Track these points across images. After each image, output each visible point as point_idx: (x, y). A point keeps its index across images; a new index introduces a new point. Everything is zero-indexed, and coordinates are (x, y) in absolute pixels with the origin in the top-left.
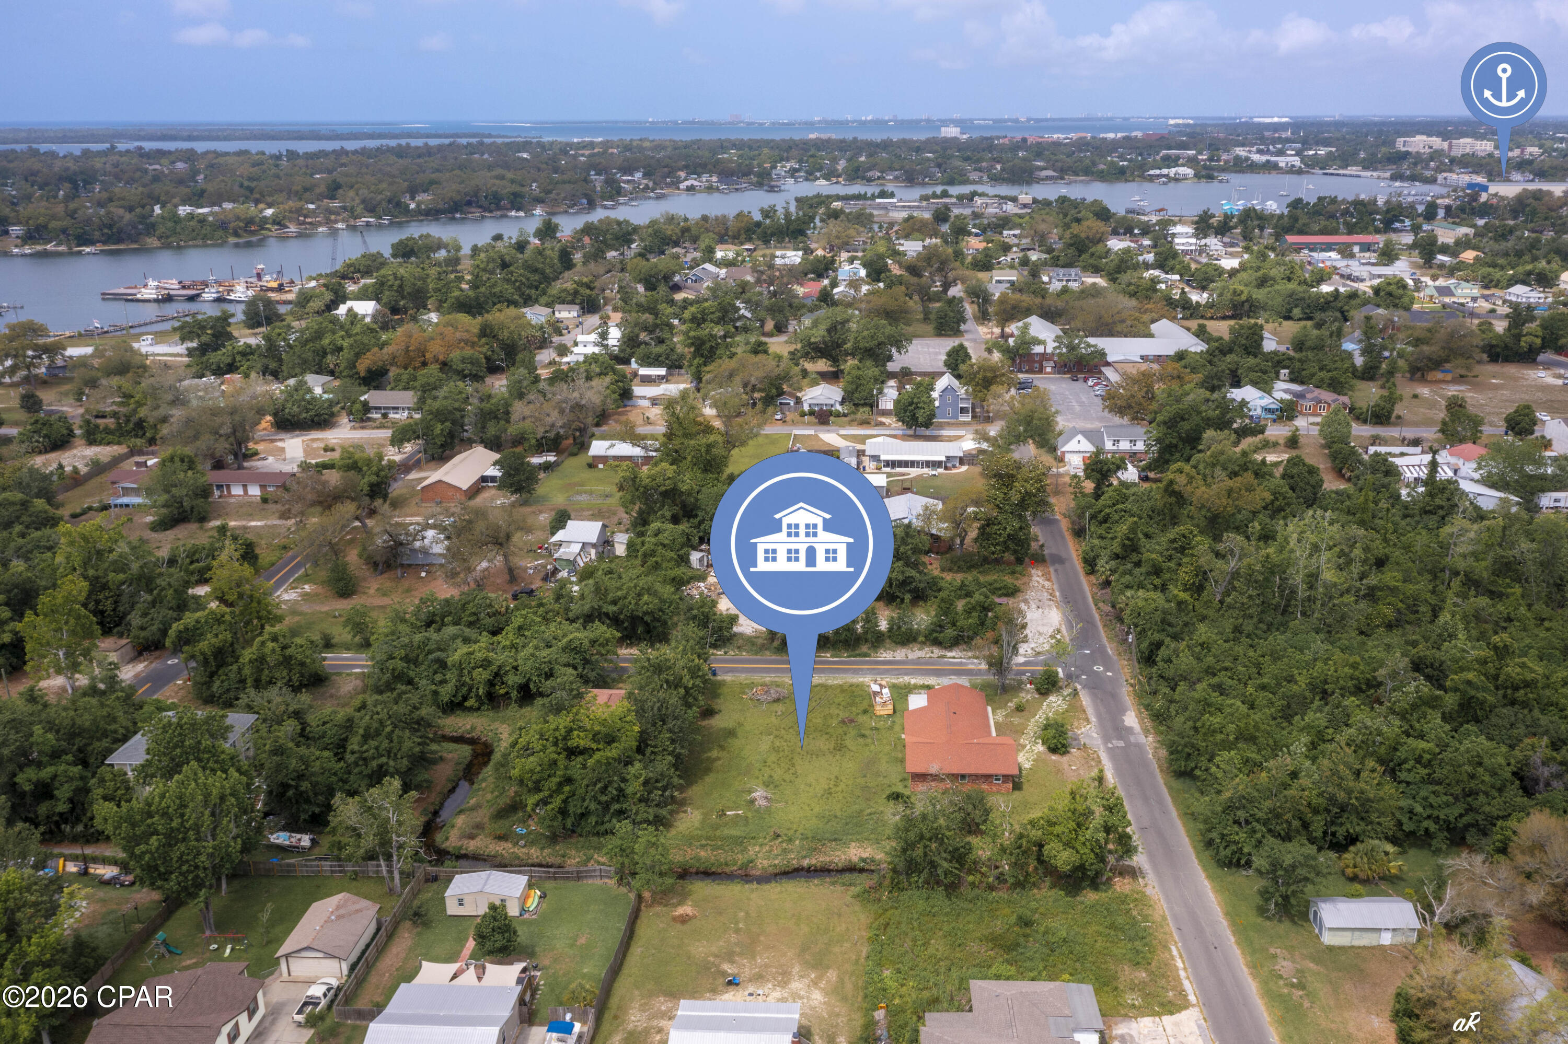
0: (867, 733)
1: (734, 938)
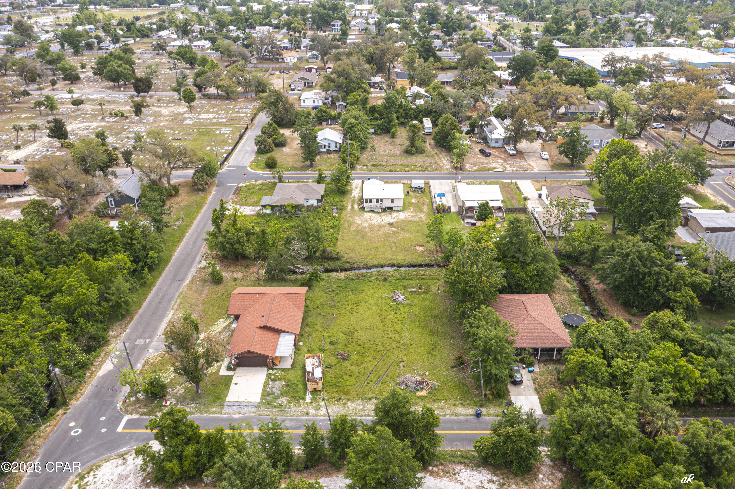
0: (328, 347)
1: (395, 239)
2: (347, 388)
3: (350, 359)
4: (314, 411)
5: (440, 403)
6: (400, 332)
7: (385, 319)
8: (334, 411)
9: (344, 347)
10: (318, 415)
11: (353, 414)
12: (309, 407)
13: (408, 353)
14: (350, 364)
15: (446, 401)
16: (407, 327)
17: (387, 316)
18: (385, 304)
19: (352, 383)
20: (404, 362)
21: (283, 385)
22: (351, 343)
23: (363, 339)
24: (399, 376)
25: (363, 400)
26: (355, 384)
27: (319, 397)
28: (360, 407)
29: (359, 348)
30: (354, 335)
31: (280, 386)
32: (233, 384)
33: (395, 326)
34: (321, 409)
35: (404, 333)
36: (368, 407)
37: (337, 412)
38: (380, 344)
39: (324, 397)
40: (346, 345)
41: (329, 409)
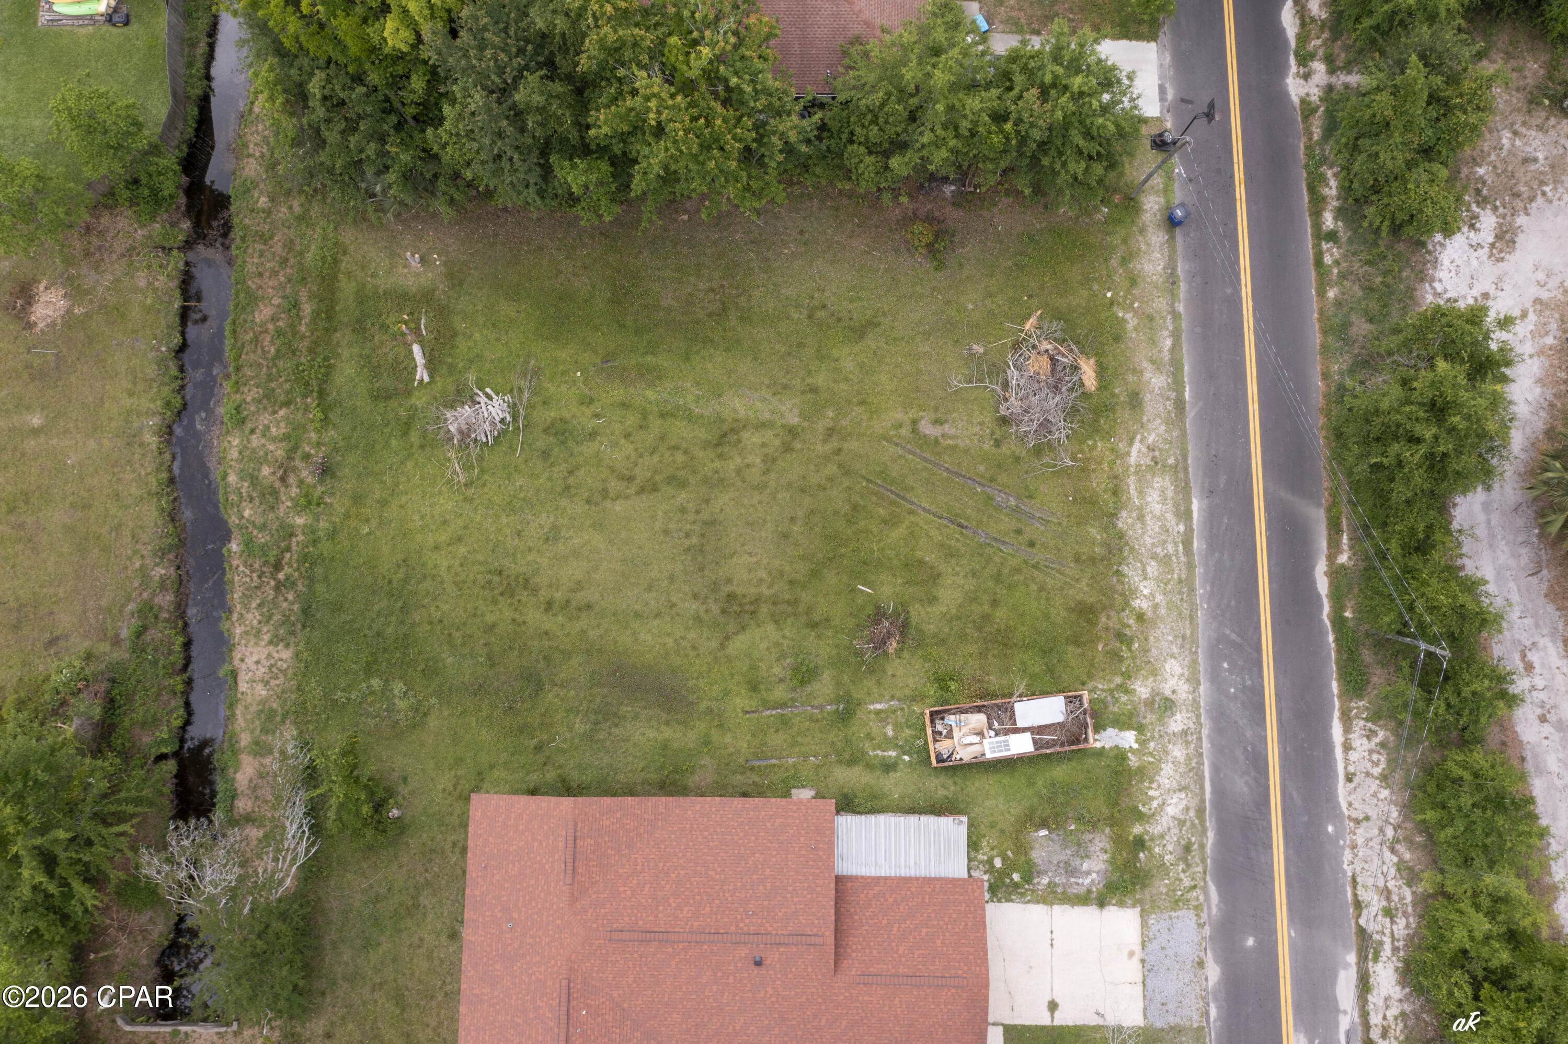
2: (1059, 614)
3: (900, 608)
4: (1178, 717)
5: (1126, 321)
6: (726, 427)
7: (631, 479)
8: (1175, 650)
9: (829, 633)
10: (1194, 700)
11: (1185, 590)
12: (1156, 735)
13: (862, 403)
14: (929, 609)
15: (1119, 304)
16: (690, 398)
17: (613, 471)
18: (517, 476)
19: (1036, 599)
20: (915, 422)
21: (1053, 836)
22: (801, 608)
23: (777, 563)
24: (997, 444)
25: (1124, 559)
26: (1042, 589)
27: (1114, 704)
28: (1152, 568)
29: (831, 578)
30: (744, 596)
31: (1057, 847)
32: (1053, 1018)
33: (684, 445)
34: (1168, 693)
35: (735, 411)
36: (1153, 544)
37: (1179, 641)
38: (807, 500)
39: (1112, 686)
40: (813, 625)
41: (1167, 667)
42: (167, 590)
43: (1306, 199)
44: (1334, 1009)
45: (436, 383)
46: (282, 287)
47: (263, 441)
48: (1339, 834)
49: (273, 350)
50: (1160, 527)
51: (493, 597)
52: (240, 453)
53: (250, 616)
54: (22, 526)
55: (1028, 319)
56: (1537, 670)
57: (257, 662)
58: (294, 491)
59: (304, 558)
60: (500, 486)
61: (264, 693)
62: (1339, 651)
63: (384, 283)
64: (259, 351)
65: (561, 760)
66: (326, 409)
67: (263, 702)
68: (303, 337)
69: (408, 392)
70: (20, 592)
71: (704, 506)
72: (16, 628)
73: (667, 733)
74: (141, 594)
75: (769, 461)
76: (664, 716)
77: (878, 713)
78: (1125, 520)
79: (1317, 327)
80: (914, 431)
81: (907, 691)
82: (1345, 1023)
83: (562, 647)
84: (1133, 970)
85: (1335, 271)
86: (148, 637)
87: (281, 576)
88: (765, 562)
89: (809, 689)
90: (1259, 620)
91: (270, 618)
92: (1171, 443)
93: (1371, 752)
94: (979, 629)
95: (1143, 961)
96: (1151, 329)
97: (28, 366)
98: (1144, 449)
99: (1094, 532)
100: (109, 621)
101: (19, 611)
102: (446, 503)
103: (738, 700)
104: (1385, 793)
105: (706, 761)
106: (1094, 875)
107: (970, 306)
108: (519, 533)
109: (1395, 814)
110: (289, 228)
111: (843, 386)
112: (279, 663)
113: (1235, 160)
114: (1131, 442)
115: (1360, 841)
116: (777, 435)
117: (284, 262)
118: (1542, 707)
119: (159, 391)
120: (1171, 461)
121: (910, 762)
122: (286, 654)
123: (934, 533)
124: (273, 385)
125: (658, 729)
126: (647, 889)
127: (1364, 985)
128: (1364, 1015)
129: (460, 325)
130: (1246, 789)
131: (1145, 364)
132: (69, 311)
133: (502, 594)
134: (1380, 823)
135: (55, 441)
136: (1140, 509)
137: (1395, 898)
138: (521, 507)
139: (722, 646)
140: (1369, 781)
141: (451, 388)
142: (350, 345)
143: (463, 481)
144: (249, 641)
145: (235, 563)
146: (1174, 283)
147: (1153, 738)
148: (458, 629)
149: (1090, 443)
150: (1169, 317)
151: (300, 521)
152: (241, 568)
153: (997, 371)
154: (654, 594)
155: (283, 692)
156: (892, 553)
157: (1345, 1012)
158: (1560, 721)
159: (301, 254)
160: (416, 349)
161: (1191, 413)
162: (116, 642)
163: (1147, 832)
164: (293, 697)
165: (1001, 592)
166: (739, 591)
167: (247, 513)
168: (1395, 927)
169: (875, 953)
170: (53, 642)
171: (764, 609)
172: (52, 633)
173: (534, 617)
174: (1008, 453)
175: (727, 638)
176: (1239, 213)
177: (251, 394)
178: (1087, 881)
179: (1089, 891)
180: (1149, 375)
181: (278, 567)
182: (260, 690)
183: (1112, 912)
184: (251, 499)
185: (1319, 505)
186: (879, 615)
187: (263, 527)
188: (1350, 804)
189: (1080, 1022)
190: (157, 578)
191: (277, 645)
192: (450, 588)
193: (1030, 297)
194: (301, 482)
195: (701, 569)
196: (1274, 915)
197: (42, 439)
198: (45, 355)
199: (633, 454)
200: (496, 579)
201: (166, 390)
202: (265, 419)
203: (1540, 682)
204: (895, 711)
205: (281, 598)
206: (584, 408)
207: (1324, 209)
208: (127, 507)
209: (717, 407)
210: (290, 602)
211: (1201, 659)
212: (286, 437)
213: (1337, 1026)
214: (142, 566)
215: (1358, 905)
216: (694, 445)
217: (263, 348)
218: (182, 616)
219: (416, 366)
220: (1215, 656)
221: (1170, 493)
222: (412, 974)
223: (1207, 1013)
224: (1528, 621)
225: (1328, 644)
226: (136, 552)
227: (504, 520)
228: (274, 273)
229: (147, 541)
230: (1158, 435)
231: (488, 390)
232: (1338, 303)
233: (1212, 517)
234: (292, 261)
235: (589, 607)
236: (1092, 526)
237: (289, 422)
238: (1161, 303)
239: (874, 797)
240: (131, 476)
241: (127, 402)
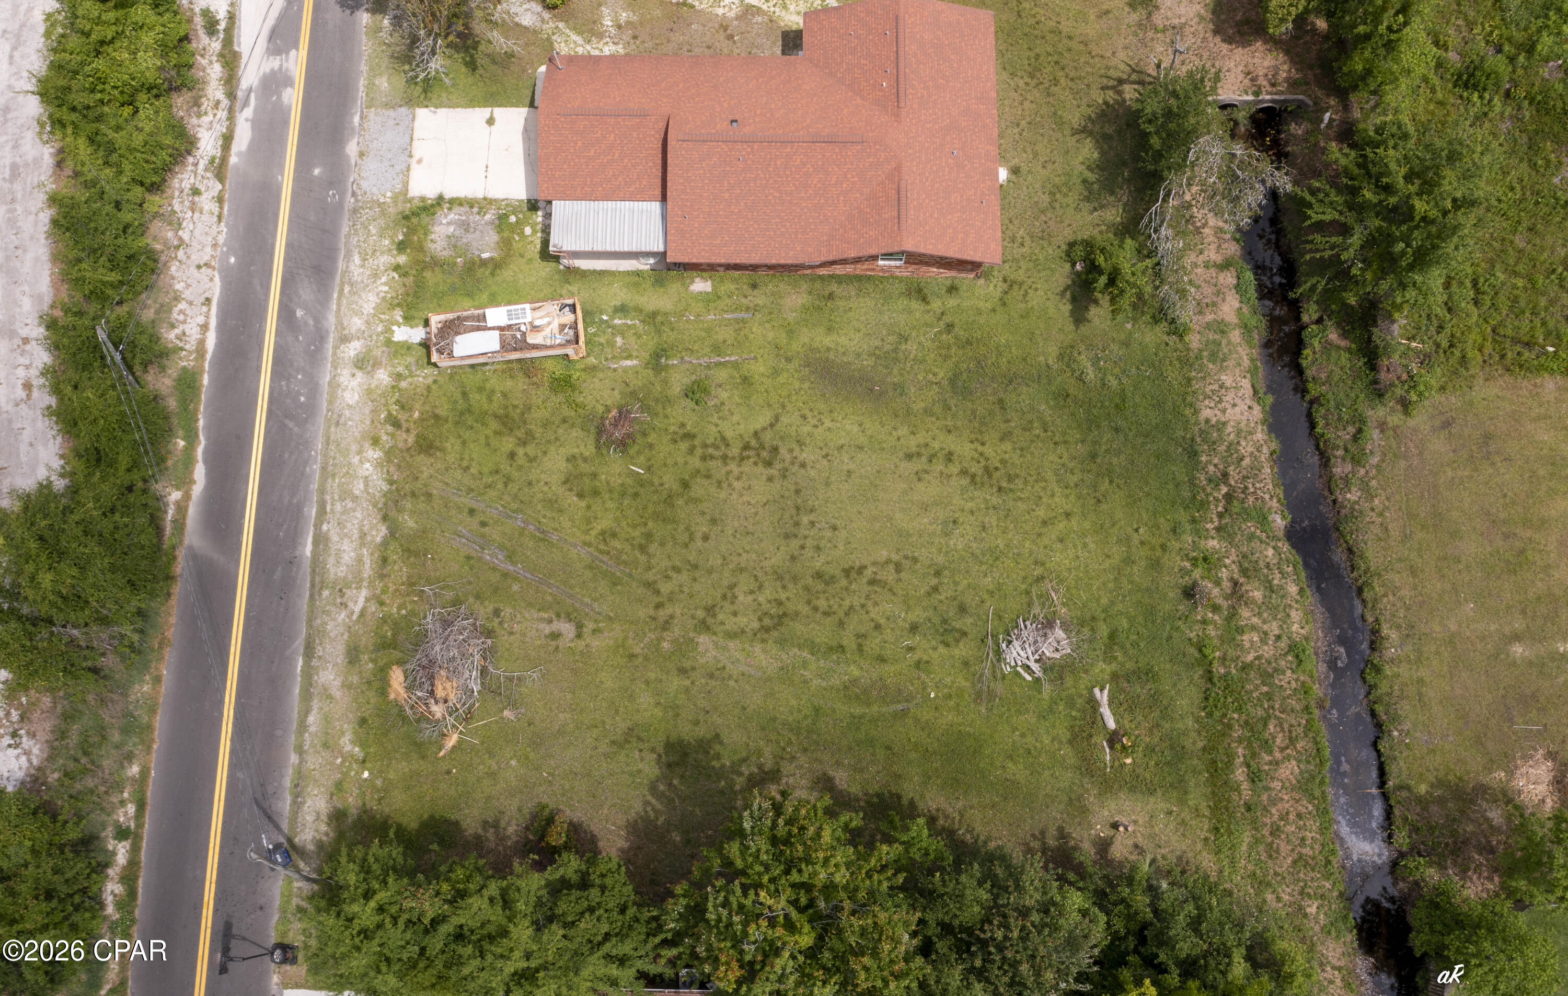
2: (452, 445)
3: (604, 451)
4: (352, 353)
5: (352, 742)
6: (775, 634)
7: (872, 582)
8: (347, 413)
9: (672, 428)
10: (336, 368)
11: (330, 468)
12: (374, 337)
13: (632, 656)
14: (576, 450)
15: (356, 761)
16: (813, 666)
17: (890, 590)
18: (991, 587)
19: (472, 459)
20: (579, 636)
21: (477, 253)
22: (699, 452)
23: (723, 495)
24: (497, 612)
25: (385, 495)
26: (466, 469)
27: (410, 364)
28: (358, 488)
29: (670, 481)
30: (755, 464)
31: (475, 244)
32: (492, 113)
33: (818, 616)
34: (359, 374)
35: (764, 651)
36: (354, 511)
37: (342, 420)
38: (692, 557)
39: (410, 380)
40: (689, 436)
41: (356, 397)
42: (1341, 478)
43: (140, 882)
44: (255, 123)
45: (1086, 688)
46: (1273, 802)
47: (1265, 627)
48: (226, 256)
49: (1271, 727)
50: (345, 527)
51: (1005, 467)
52: (1288, 615)
53: (1249, 449)
54: (1506, 536)
55: (454, 747)
56: (20, 382)
57: (1234, 405)
58: (1224, 574)
59: (1204, 505)
60: (1008, 576)
61: (1223, 377)
62: (196, 410)
63: (1158, 803)
64: (1286, 726)
65: (929, 318)
66: (1204, 662)
67: (1222, 369)
68: (1240, 741)
69: (1115, 677)
70: (1491, 471)
71: (796, 553)
72: (1488, 437)
73: (828, 341)
74: (1367, 472)
75: (729, 595)
76: (831, 356)
77: (629, 357)
78: (380, 532)
79: (156, 733)
80: (579, 626)
81: (601, 375)
82: (248, 112)
83: (933, 419)
84: (419, 150)
85: (126, 795)
86: (1351, 429)
87: (1224, 490)
88: (735, 496)
89: (694, 378)
90: (265, 439)
91: (1229, 447)
92: (323, 612)
93: (184, 322)
94: (529, 433)
95: (411, 156)
96: (327, 734)
97: (1543, 710)
98: (351, 604)
99: (409, 523)
100: (1394, 446)
101: (1489, 453)
102: (1060, 559)
103: (762, 369)
104: (179, 286)
105: (791, 317)
106: (444, 221)
107: (513, 763)
108: (984, 528)
109: (173, 269)
110: (1276, 874)
111: (652, 676)
112: (1212, 405)
113: (209, 931)
114: (362, 614)
115: (208, 250)
116: (722, 623)
117: (1276, 831)
118: (23, 351)
119: (1391, 687)
120: (326, 593)
121: (601, 313)
122: (1206, 413)
123: (567, 524)
124: (1265, 689)
125: (837, 344)
126: (834, 179)
127: (228, 139)
128: (231, 118)
129: (1066, 751)
130: (301, 292)
131: (338, 694)
132: (1511, 774)
133: (996, 469)
134: (189, 262)
135: (1493, 628)
136: (362, 545)
137: (187, 203)
138: (984, 555)
139: (777, 419)
140: (190, 298)
141: (1069, 681)
142: (1185, 733)
143: (1047, 581)
144: (1247, 425)
145: (1274, 504)
146: (296, 786)
147: (378, 335)
148: (1038, 436)
149: (404, 612)
150: (306, 748)
151: (1213, 543)
152: (1267, 497)
153: (491, 688)
154: (845, 468)
155: (1204, 378)
156: (610, 505)
157: (247, 120)
158: (11, 338)
159: (1257, 841)
160: (1111, 724)
161: (299, 644)
162: (1382, 426)
163: (394, 256)
164: (1194, 374)
165: (505, 467)
166: (760, 469)
167: (1270, 552)
168: (192, 180)
169: (635, 135)
170: (1447, 425)
171: (735, 451)
172: (1450, 432)
173: (964, 448)
174: (487, 603)
175: (772, 425)
176: (216, 866)
177: (1287, 679)
178: (451, 216)
179: (450, 209)
180: (336, 683)
181: (1229, 497)
182: (1227, 379)
183: (431, 193)
184: (1268, 566)
185: (190, 548)
186: (623, 445)
187: (1251, 537)
188: (211, 280)
189: (468, 110)
190: (1354, 489)
191: (1218, 421)
192: (1050, 475)
193: (449, 772)
194: (1218, 583)
195: (797, 492)
196: (293, 192)
197: (1507, 630)
198: (1527, 723)
199: (871, 608)
200: (1004, 484)
201: (1383, 688)
202: (1268, 651)
203: (21, 372)
204: (614, 357)
205: (1221, 467)
206: (925, 658)
207: (124, 868)
208: (1400, 560)
209: (785, 657)
210: (1211, 463)
211: (325, 405)
212: (1240, 630)
213: (256, 109)
214: (1372, 500)
215: (220, 200)
216: (808, 617)
217: (1282, 730)
218: (1322, 454)
219: (1109, 705)
220: (311, 409)
221: (331, 561)
222: (1050, 141)
223: (362, 118)
224: (17, 425)
225: (204, 418)
226: (1381, 514)
227: (1000, 542)
228: (1284, 817)
229: (1372, 526)
230: (334, 620)
231: (1029, 678)
232: (130, 757)
233: (295, 538)
234: (1266, 832)
235: (909, 457)
236: (411, 528)
237: (1240, 646)
238: (314, 762)
239: (636, 285)
240: (1402, 593)
241: (1424, 673)
